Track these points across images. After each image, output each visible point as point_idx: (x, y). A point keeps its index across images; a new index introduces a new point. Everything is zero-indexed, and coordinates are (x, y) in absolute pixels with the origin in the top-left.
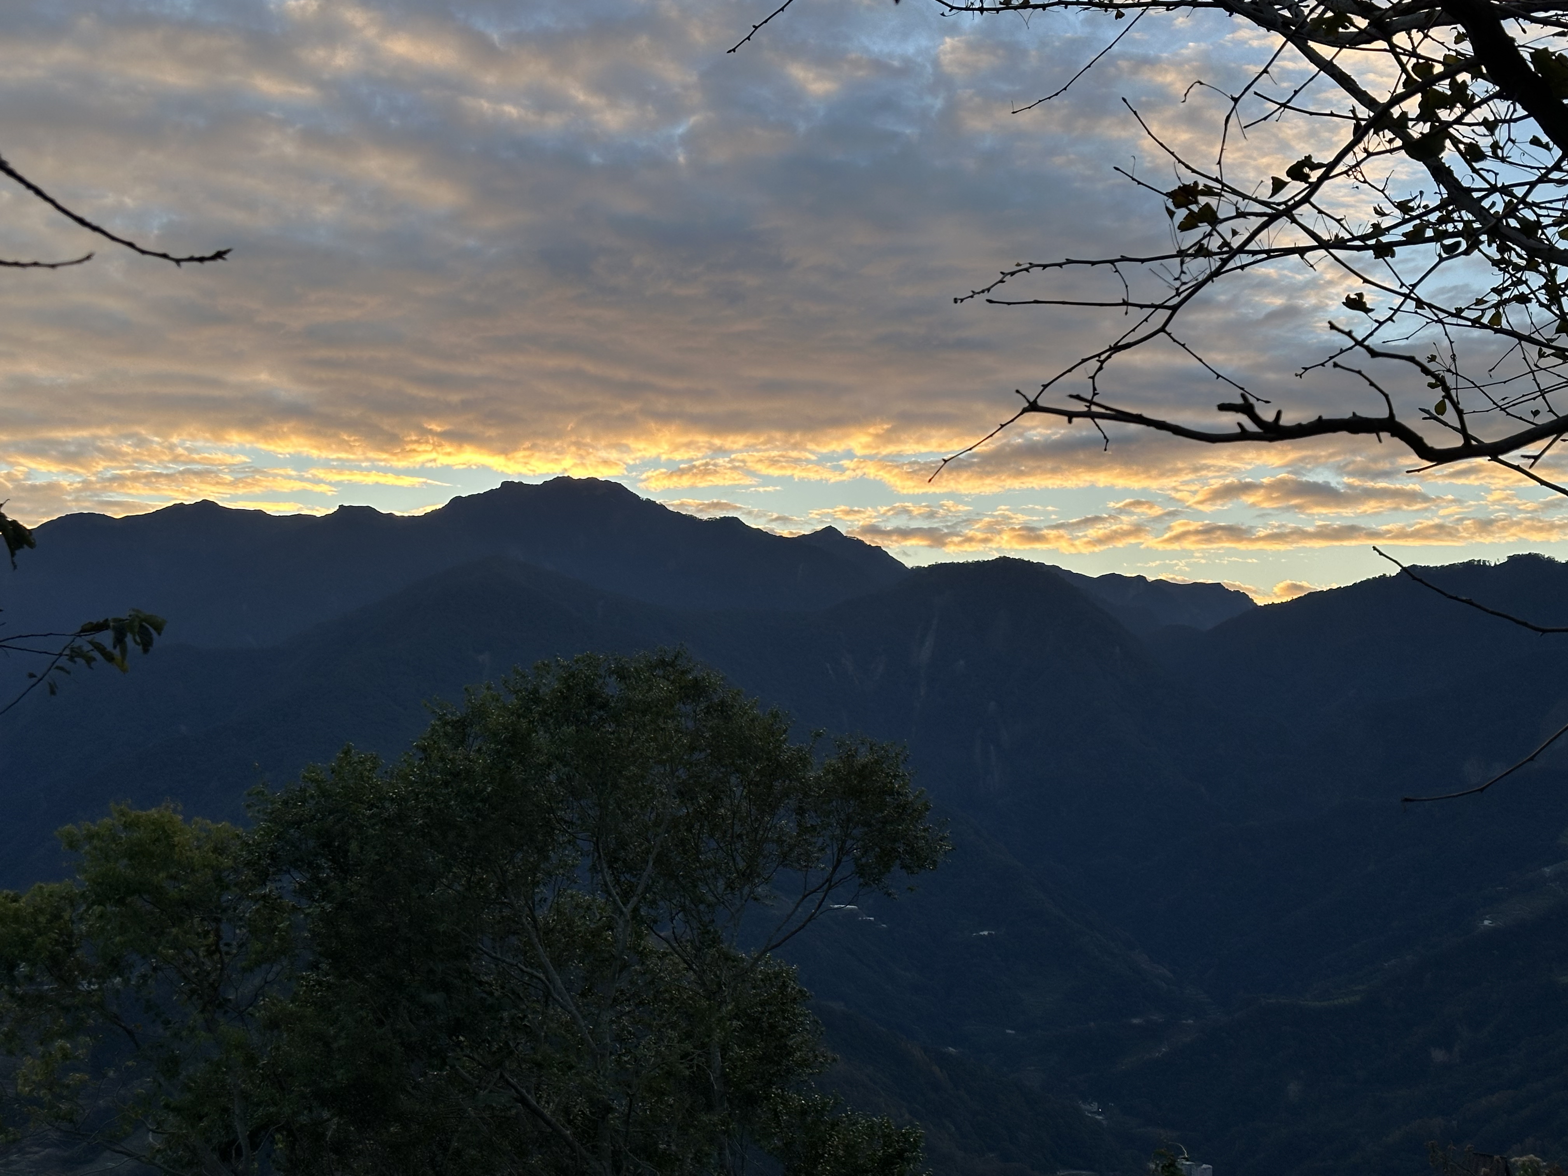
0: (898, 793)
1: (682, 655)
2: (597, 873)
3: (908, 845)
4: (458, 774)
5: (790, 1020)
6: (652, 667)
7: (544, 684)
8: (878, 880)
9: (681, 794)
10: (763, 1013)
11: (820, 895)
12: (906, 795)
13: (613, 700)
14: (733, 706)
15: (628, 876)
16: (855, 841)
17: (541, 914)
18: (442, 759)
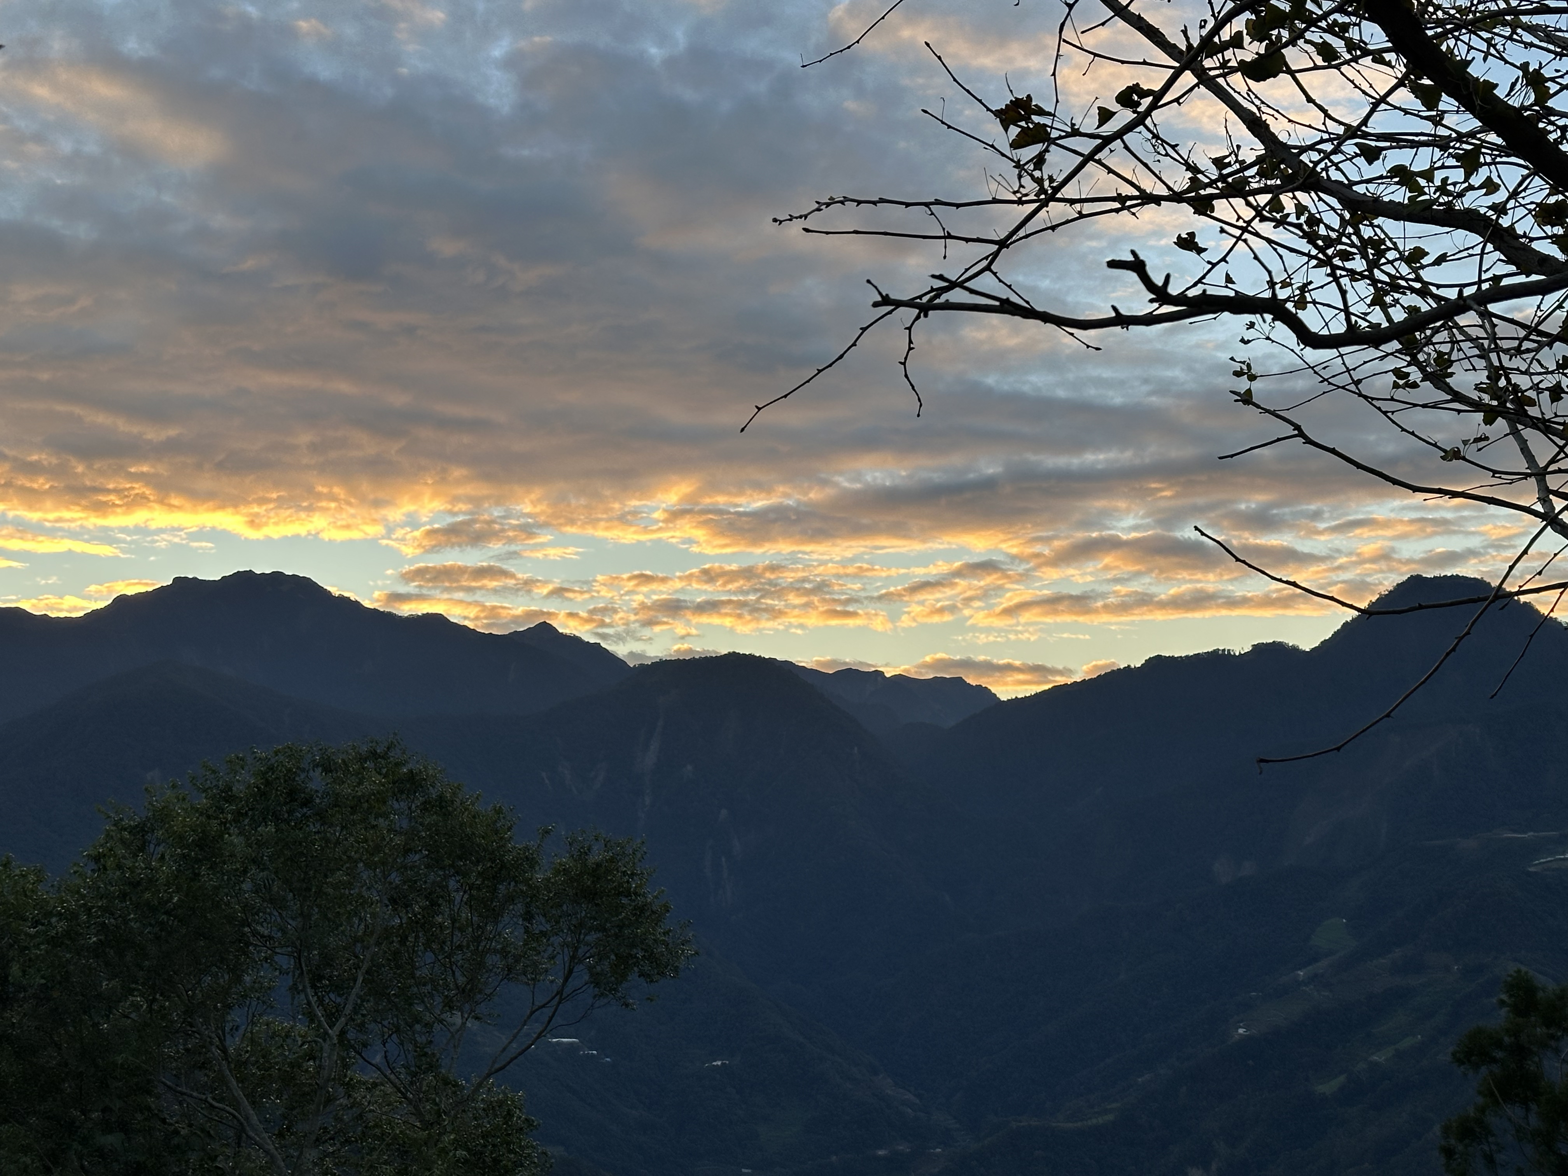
0: (636, 894)
1: (395, 746)
2: (298, 993)
3: (646, 951)
4: (139, 883)
5: (516, 1153)
6: (362, 760)
7: (238, 781)
8: (615, 989)
9: (393, 901)
10: (485, 1146)
11: (548, 1011)
12: (644, 895)
13: (317, 797)
14: (452, 802)
15: (332, 996)
16: (589, 948)
17: (233, 1044)
18: (119, 867)
